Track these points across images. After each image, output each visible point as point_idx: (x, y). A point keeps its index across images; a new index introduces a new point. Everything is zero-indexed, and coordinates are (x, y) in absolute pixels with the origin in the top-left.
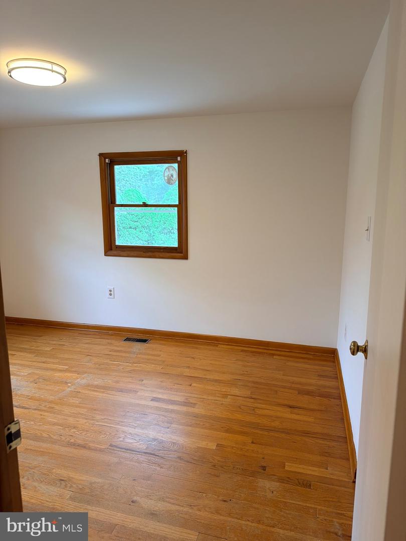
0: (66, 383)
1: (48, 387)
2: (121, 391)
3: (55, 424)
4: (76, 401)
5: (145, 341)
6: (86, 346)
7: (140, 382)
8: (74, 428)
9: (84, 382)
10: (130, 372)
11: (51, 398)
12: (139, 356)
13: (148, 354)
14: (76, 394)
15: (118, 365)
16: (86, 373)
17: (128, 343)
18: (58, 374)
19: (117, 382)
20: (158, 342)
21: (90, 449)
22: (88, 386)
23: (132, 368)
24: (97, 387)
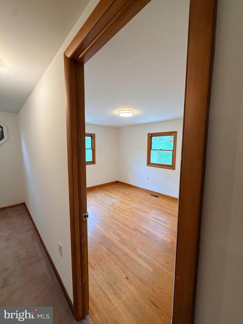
0: (129, 205)
1: (123, 205)
2: (144, 212)
3: (122, 217)
4: (130, 211)
5: (157, 197)
6: (138, 194)
7: (151, 211)
8: (126, 219)
9: (134, 206)
10: (149, 206)
11: (123, 208)
12: (154, 201)
13: (157, 202)
14: (130, 209)
15: (146, 203)
16: (135, 203)
17: (151, 196)
18: (127, 201)
19: (144, 208)
20: (161, 198)
21: (128, 227)
22: (134, 207)
23: (150, 205)
24: (137, 208)
